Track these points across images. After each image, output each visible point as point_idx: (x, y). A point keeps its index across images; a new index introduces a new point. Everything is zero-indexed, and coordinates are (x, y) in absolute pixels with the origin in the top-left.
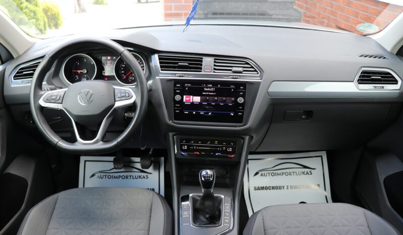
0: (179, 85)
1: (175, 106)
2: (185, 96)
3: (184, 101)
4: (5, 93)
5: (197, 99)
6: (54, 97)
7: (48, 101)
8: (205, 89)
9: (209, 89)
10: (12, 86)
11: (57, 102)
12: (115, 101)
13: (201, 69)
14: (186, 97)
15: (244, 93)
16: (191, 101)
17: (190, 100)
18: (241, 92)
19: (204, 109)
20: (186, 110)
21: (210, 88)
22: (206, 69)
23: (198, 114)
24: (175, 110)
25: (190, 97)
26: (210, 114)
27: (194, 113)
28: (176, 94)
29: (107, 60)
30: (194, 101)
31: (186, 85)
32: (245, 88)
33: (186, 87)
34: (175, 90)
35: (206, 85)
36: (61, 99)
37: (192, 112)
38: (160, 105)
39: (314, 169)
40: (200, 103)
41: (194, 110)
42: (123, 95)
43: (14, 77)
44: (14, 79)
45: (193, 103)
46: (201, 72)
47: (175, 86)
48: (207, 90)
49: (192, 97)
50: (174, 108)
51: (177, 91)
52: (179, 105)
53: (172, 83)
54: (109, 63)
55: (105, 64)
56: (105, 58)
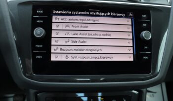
0: (42, 12)
1: (34, 48)
15: (149, 24)
18: (145, 22)
24: (34, 55)
28: (35, 25)
32: (149, 18)
34: (34, 20)
38: (8, 47)
39: (155, 93)
47: (34, 13)
50: (32, 51)
51: (38, 21)
52: (41, 46)
53: (30, 8)
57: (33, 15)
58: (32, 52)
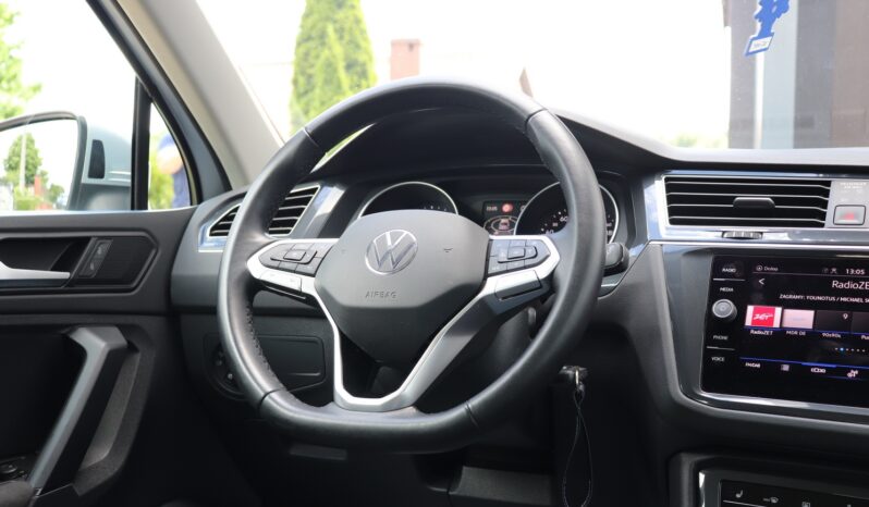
0: (733, 270)
1: (709, 341)
2: (750, 309)
3: (748, 322)
4: (177, 270)
5: (801, 319)
6: (295, 255)
7: (275, 264)
8: (835, 284)
9: (850, 285)
10: (200, 251)
11: (301, 268)
12: (487, 275)
13: (823, 216)
14: (755, 312)
16: (776, 324)
17: (771, 320)
19: (828, 356)
20: (754, 357)
21: (856, 279)
22: (844, 217)
23: (801, 374)
24: (708, 354)
25: (773, 312)
26: (853, 374)
27: (786, 368)
28: (715, 295)
29: (501, 213)
30: (786, 325)
31: (759, 268)
33: (761, 276)
34: (715, 286)
35: (841, 271)
36: (316, 262)
37: (779, 366)
38: (655, 334)
40: (813, 333)
41: (787, 358)
42: (517, 253)
43: (212, 229)
44: (211, 235)
45: (782, 331)
46: (822, 225)
47: (716, 271)
48: (842, 286)
49: (778, 310)
50: (705, 345)
51: (724, 289)
52: (725, 338)
53: (708, 262)
54: (506, 224)
55: (492, 227)
56: (495, 208)
57: (712, 277)
58: (705, 349)
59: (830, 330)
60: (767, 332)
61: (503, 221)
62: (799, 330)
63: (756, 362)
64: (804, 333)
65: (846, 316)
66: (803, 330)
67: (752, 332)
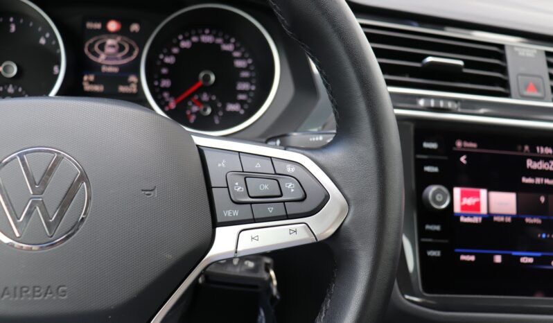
0: (434, 146)
1: (422, 233)
2: (457, 191)
3: (457, 209)
5: (503, 203)
8: (530, 164)
9: (541, 165)
12: (215, 224)
13: (504, 84)
14: (463, 195)
16: (484, 211)
17: (477, 205)
19: (534, 245)
20: (469, 247)
21: (546, 159)
22: (527, 87)
24: (423, 247)
25: (478, 195)
27: (498, 259)
30: (494, 210)
31: (459, 144)
33: (462, 154)
34: (420, 165)
35: (533, 150)
37: (491, 257)
40: (517, 220)
41: (499, 248)
42: (265, 187)
45: (489, 218)
46: (507, 95)
47: (418, 148)
48: (535, 166)
49: (483, 192)
50: (419, 238)
51: (428, 169)
52: (438, 228)
54: (113, 46)
55: (96, 48)
56: (98, 26)
57: (415, 153)
58: (420, 242)
59: (533, 215)
60: (476, 220)
61: (110, 42)
62: (505, 216)
63: (471, 254)
64: (509, 220)
65: (543, 199)
66: (508, 215)
67: (463, 219)
